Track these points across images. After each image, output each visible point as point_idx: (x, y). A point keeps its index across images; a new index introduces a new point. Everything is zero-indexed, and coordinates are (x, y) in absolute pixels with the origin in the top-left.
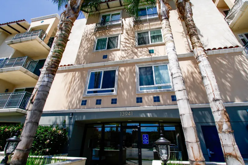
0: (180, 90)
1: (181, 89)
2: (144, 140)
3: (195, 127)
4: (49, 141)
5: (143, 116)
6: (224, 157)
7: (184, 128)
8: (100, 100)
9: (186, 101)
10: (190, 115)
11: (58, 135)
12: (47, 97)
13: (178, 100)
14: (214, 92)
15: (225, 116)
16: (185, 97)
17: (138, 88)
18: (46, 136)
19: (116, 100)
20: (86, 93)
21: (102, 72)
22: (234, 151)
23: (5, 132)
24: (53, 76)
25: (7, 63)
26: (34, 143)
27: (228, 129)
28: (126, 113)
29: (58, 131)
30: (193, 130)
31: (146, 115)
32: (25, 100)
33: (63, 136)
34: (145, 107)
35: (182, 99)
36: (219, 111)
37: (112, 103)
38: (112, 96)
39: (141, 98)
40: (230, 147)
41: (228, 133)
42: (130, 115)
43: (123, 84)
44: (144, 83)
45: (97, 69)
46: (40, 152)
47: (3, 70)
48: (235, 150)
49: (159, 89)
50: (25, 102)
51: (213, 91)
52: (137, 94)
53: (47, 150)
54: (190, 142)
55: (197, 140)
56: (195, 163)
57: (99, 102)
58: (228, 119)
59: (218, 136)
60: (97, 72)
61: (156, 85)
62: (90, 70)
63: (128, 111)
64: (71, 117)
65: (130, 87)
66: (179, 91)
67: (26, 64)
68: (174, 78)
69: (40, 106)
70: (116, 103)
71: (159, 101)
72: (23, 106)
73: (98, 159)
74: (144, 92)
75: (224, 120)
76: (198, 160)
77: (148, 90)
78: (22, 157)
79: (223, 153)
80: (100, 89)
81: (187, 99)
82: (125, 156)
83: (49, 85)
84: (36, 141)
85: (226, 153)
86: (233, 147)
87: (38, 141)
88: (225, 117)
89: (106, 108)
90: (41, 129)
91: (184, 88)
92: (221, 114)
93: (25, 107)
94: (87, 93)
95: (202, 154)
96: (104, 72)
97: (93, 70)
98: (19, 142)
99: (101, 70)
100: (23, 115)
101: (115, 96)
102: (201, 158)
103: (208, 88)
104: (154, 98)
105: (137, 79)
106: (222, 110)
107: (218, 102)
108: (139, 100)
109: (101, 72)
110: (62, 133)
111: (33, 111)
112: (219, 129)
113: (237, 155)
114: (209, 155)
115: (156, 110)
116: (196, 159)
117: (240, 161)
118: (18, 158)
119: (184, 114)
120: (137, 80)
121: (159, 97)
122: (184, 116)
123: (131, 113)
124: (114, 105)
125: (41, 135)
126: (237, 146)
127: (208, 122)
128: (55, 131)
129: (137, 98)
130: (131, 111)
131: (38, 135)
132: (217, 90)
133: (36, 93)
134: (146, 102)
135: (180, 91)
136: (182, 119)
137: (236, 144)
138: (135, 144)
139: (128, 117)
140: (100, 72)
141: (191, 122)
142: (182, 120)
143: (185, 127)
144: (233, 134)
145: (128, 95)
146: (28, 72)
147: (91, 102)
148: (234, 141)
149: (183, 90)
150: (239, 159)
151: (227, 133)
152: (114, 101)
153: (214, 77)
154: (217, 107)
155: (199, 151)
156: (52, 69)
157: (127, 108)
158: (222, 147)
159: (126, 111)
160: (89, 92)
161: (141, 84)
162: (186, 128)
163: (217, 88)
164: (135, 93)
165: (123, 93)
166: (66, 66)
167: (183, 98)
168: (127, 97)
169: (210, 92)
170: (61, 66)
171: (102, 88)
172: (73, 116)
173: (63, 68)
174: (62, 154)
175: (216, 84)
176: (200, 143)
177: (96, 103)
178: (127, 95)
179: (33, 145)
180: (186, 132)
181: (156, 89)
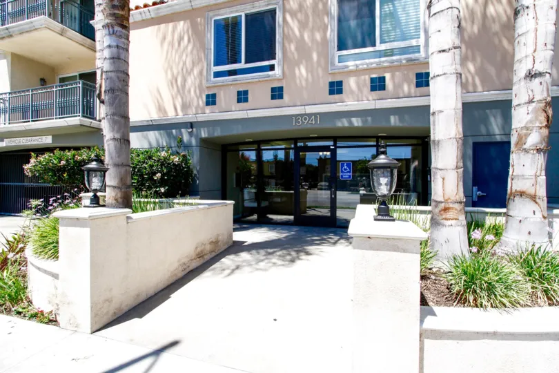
0: (444, 51)
1: (446, 47)
2: (342, 172)
3: (460, 138)
4: (159, 175)
5: (343, 123)
6: (507, 197)
7: (434, 141)
8: (246, 92)
9: (454, 78)
10: (456, 113)
11: (174, 164)
12: (127, 85)
13: (432, 78)
14: (535, 54)
15: (544, 114)
16: (454, 67)
17: (333, 56)
18: (151, 166)
19: (281, 89)
20: (212, 76)
21: (241, 16)
22: (534, 188)
23: (76, 161)
24: (124, 31)
25: (10, 9)
26: (135, 179)
27: (538, 143)
28: (305, 119)
29: (172, 157)
30: (456, 144)
31: (350, 122)
32: (87, 100)
33: (184, 168)
34: (348, 103)
35: (445, 74)
36: (533, 102)
37: (273, 97)
38: (271, 80)
39: (340, 83)
40: (527, 179)
41: (535, 152)
42: (314, 122)
43: (297, 49)
44: (350, 42)
45: (228, 10)
46: (151, 193)
47: (10, 30)
48: (538, 186)
49: (386, 56)
50: (89, 104)
51: (535, 51)
52: (330, 72)
53: (162, 190)
54: (441, 170)
55: (459, 164)
56: (443, 204)
57: (242, 97)
58: (548, 121)
59: (509, 159)
60: (228, 18)
61: (380, 47)
62: (211, 14)
63: (310, 115)
64: (190, 130)
65: (315, 56)
66: (440, 52)
67: (54, 10)
68: (435, 14)
69: (120, 106)
70: (281, 97)
71: (383, 87)
72: (89, 112)
73: (255, 205)
74: (347, 67)
75: (538, 124)
76: (449, 201)
77: (358, 62)
78: (121, 198)
79: (507, 190)
80: (242, 65)
81: (457, 73)
82: (306, 202)
83: (122, 57)
84: (137, 175)
85: (513, 191)
86: (534, 180)
87: (141, 175)
88: (542, 117)
89: (260, 109)
90: (139, 156)
91: (457, 43)
92: (535, 111)
93: (94, 115)
94: (214, 77)
95: (461, 189)
96: (247, 16)
97: (217, 12)
98: (106, 171)
99: (237, 11)
100: (97, 131)
101: (279, 80)
102: (457, 197)
103: (522, 44)
104: (372, 80)
105: (332, 31)
106: (540, 101)
107: (537, 80)
108: (336, 88)
109: (239, 19)
110: (182, 162)
111: (109, 117)
112: (517, 144)
113: (537, 194)
114: (474, 196)
115: (375, 109)
116: (446, 198)
117: (539, 205)
118: (116, 200)
119: (441, 111)
120: (332, 34)
121: (384, 78)
122: (441, 115)
123: (316, 118)
124: (277, 102)
125: (142, 165)
126: (545, 177)
127: (492, 133)
128: (165, 158)
129: (332, 84)
130: (315, 114)
131: (137, 165)
132: (549, 47)
133: (101, 79)
134: (352, 92)
135: (444, 53)
136: (434, 122)
137: (543, 173)
138: (323, 183)
139: (309, 126)
140: (236, 17)
141: (455, 127)
142: (434, 125)
143: (437, 139)
144: (546, 154)
145: (310, 75)
146: (66, 31)
147: (227, 97)
148: (544, 167)
149: (453, 50)
150: (537, 200)
151: (532, 151)
152: (277, 93)
153: (555, 8)
154: (530, 93)
155: (457, 186)
156: (116, 12)
157: (307, 107)
158: (509, 180)
159: (305, 114)
160: (217, 75)
161: (342, 46)
162: (439, 142)
163: (550, 40)
164: (326, 69)
165: (297, 72)
166: (150, 6)
167: (445, 72)
168: (307, 80)
169: (523, 55)
170: (137, 8)
171: (247, 62)
172: (194, 129)
173: (143, 15)
174: (190, 196)
175: (552, 28)
176: (464, 171)
177: (238, 99)
178: (307, 75)
179: (134, 183)
180: (436, 150)
181: (380, 57)
